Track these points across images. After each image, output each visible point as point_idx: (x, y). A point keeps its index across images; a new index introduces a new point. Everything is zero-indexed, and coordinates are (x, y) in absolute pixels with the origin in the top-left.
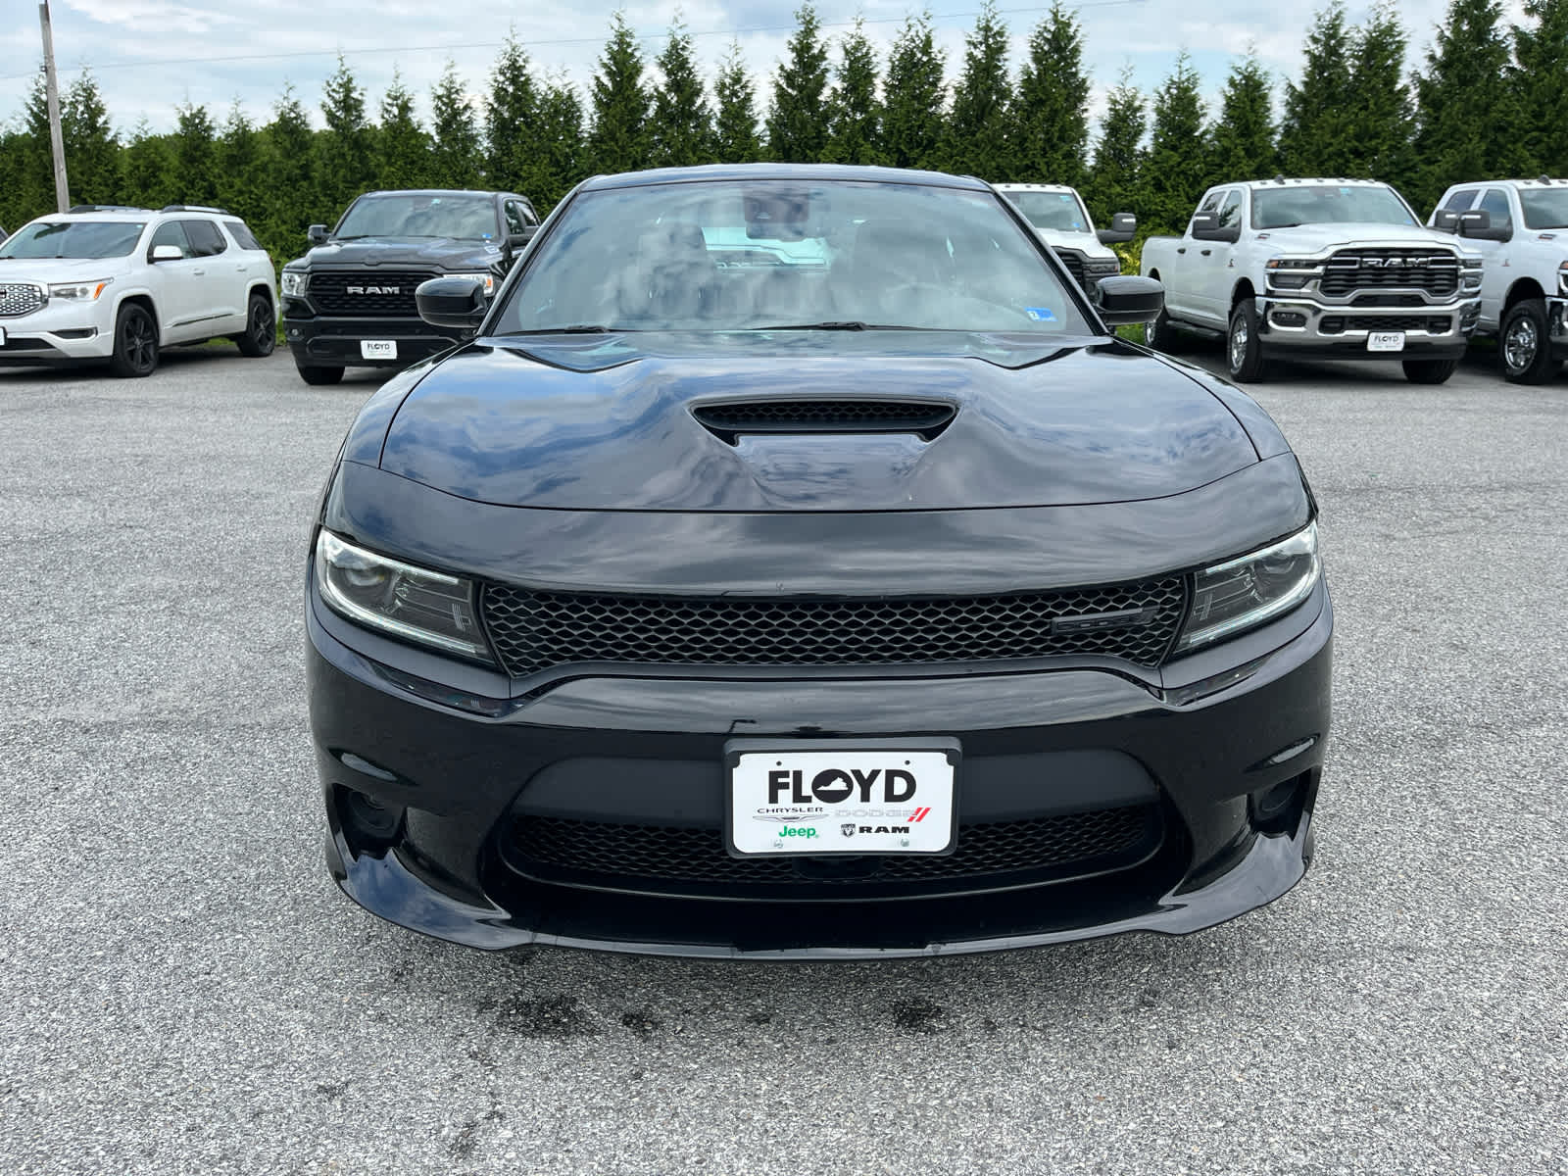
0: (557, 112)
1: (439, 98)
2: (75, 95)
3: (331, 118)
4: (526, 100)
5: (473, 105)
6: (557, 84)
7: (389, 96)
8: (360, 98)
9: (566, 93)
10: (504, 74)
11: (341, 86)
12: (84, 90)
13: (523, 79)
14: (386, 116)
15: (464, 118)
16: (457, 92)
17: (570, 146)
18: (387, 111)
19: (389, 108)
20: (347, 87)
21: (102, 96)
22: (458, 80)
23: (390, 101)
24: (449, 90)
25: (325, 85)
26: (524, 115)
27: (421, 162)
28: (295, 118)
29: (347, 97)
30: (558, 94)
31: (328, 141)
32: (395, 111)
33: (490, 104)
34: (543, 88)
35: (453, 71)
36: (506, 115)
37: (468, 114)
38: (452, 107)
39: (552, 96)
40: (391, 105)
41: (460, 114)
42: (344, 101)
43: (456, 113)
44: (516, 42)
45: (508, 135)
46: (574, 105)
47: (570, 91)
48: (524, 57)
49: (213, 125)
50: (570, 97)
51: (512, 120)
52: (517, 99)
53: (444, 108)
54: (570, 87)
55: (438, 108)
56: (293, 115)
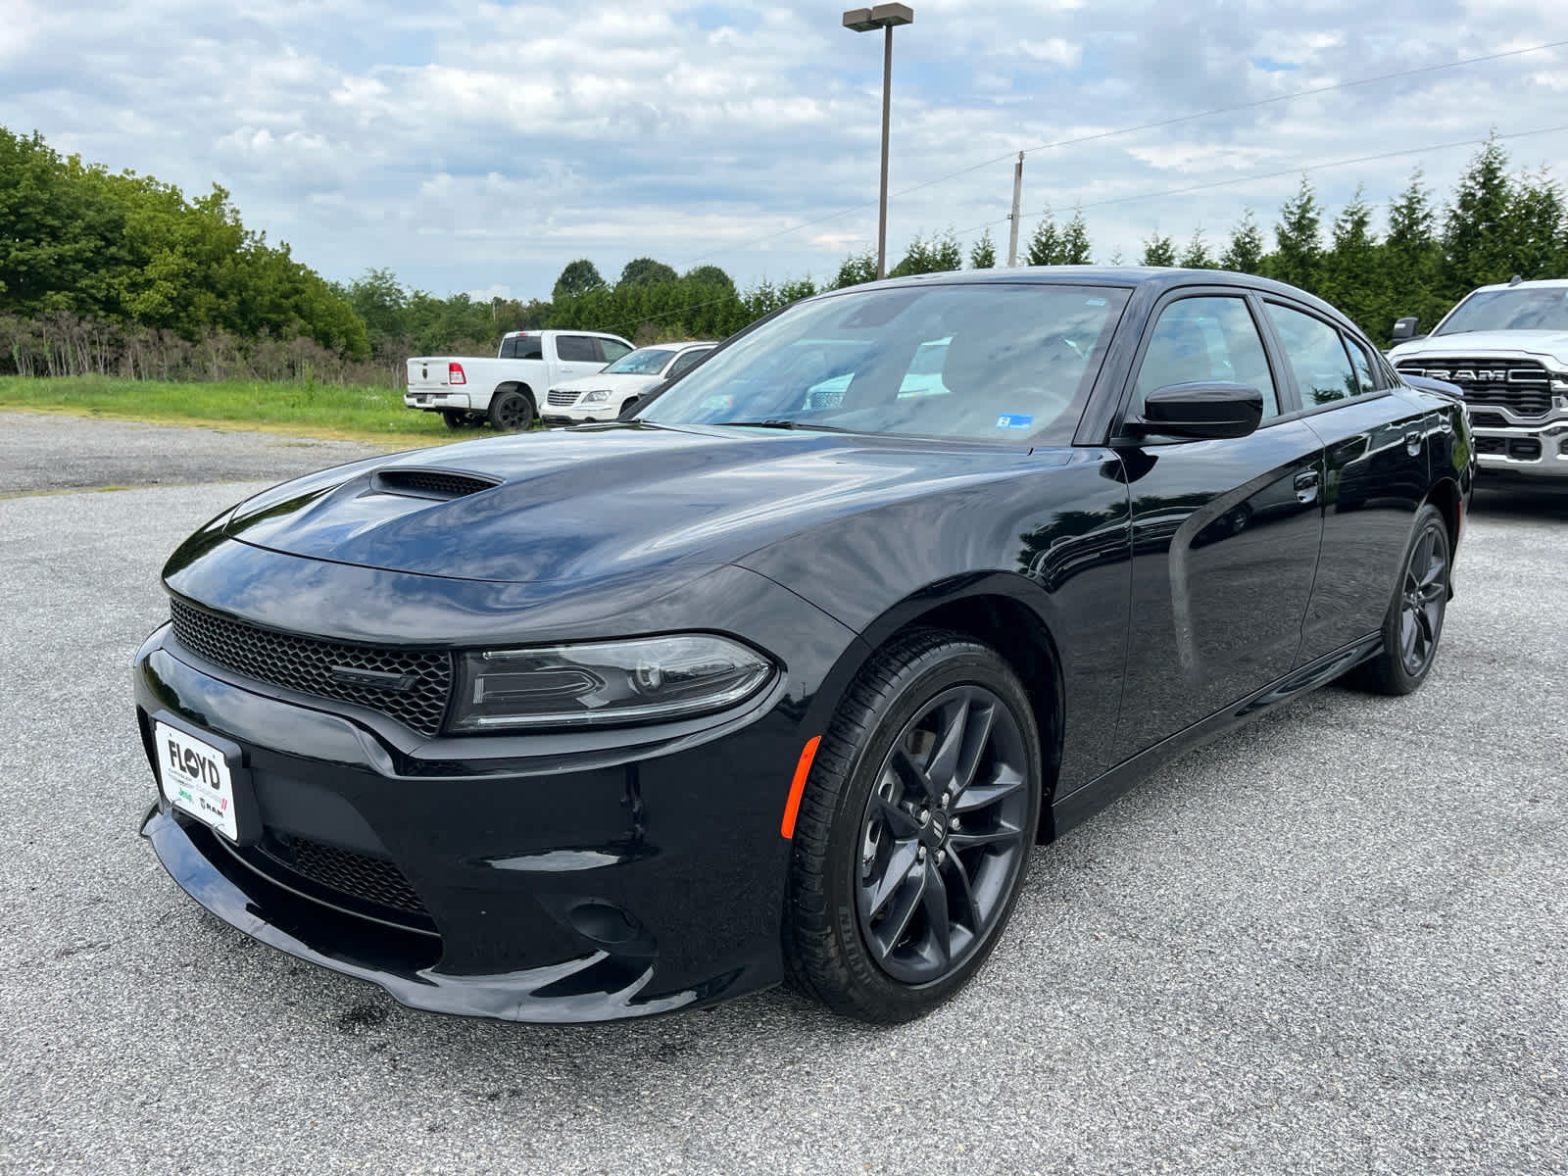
0: (1530, 212)
1: (1397, 209)
2: (1067, 235)
3: (1283, 238)
4: (1495, 203)
5: (1435, 213)
6: (1535, 184)
7: (1345, 213)
8: (1316, 217)
9: (1545, 192)
10: (1474, 178)
11: (1299, 207)
12: (1075, 231)
13: (1496, 182)
14: (1338, 232)
15: (1421, 228)
16: (1419, 202)
17: (1541, 248)
18: (1340, 227)
19: (1342, 224)
20: (1304, 209)
21: (1088, 236)
22: (1421, 189)
23: (1345, 218)
24: (1410, 200)
25: (1283, 206)
26: (1490, 219)
27: (1365, 275)
28: (1249, 243)
29: (1302, 217)
30: (1533, 194)
31: (1274, 262)
32: (1349, 226)
33: (1452, 211)
34: (1517, 188)
35: (1417, 181)
36: (1470, 221)
37: (1426, 223)
38: (1410, 218)
39: (1526, 197)
40: (1346, 221)
41: (1417, 224)
42: (1299, 222)
43: (1415, 222)
44: (1496, 143)
45: (1468, 242)
46: (1552, 204)
47: (1550, 190)
48: (1501, 158)
49: (1174, 254)
50: (1549, 196)
51: (1475, 224)
52: (1485, 202)
53: (1400, 219)
54: (1551, 185)
55: (1394, 220)
56: (1247, 240)
